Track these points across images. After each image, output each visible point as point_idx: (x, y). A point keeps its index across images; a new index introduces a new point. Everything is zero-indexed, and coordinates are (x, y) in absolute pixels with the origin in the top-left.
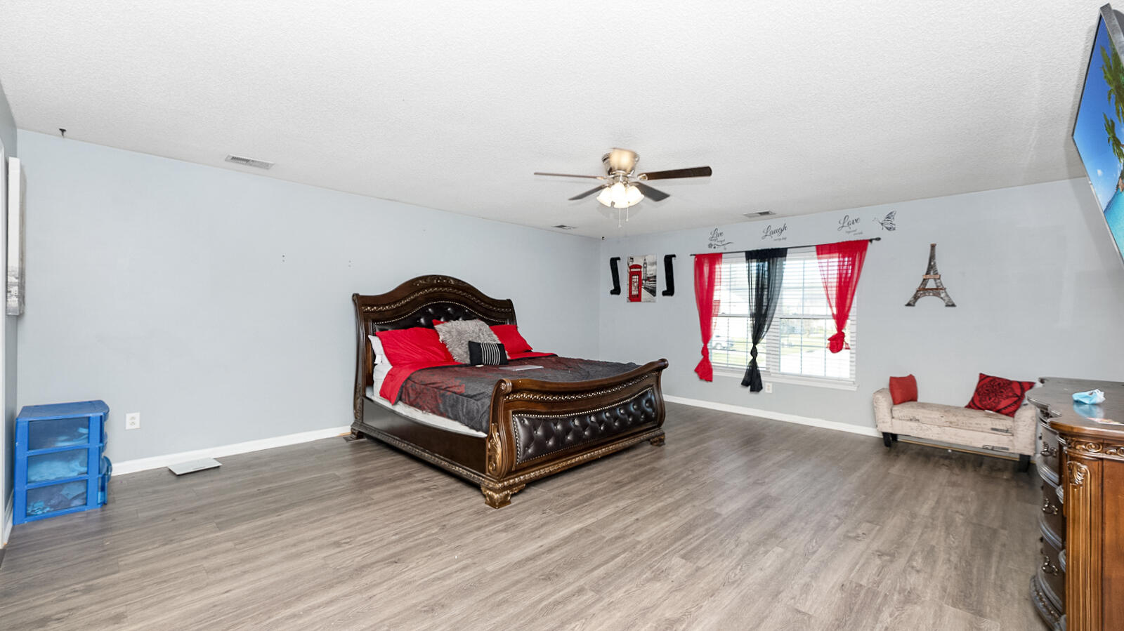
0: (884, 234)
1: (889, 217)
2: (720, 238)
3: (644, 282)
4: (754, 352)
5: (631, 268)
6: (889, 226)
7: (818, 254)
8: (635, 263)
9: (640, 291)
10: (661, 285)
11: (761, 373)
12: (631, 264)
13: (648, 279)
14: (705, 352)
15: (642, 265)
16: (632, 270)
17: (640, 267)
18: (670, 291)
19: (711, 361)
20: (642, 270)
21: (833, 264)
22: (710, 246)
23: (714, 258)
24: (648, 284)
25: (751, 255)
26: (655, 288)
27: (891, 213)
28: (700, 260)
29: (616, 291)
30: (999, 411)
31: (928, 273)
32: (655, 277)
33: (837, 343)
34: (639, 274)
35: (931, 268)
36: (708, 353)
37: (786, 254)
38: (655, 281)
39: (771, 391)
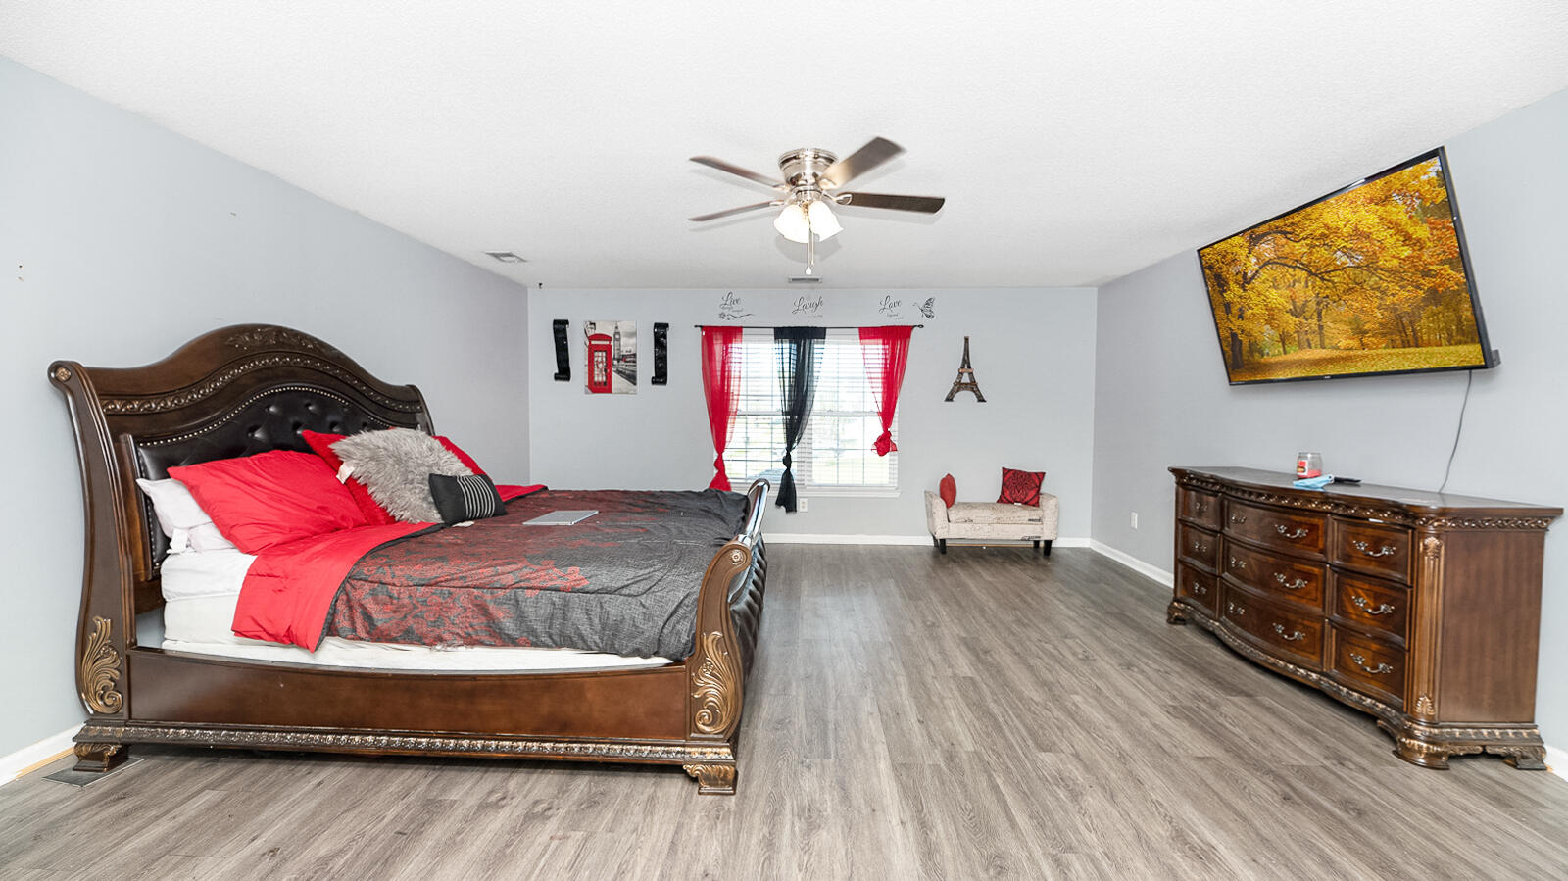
0: (924, 321)
1: (929, 302)
2: (735, 307)
3: (616, 362)
4: (787, 461)
5: (591, 338)
6: (928, 313)
7: (861, 339)
8: (597, 332)
9: (609, 377)
10: (646, 368)
11: (796, 486)
12: (591, 333)
13: (623, 358)
14: (720, 464)
15: (612, 336)
16: (593, 342)
17: (608, 338)
18: (660, 376)
19: (728, 476)
20: (612, 343)
21: (876, 350)
22: (722, 315)
23: (731, 334)
24: (623, 365)
25: (781, 334)
26: (635, 372)
27: (930, 299)
28: (709, 333)
29: (564, 373)
30: (1026, 503)
31: (963, 367)
32: (635, 355)
33: (884, 445)
34: (607, 349)
35: (966, 361)
36: (723, 466)
37: (825, 335)
38: (635, 362)
39: (805, 509)
